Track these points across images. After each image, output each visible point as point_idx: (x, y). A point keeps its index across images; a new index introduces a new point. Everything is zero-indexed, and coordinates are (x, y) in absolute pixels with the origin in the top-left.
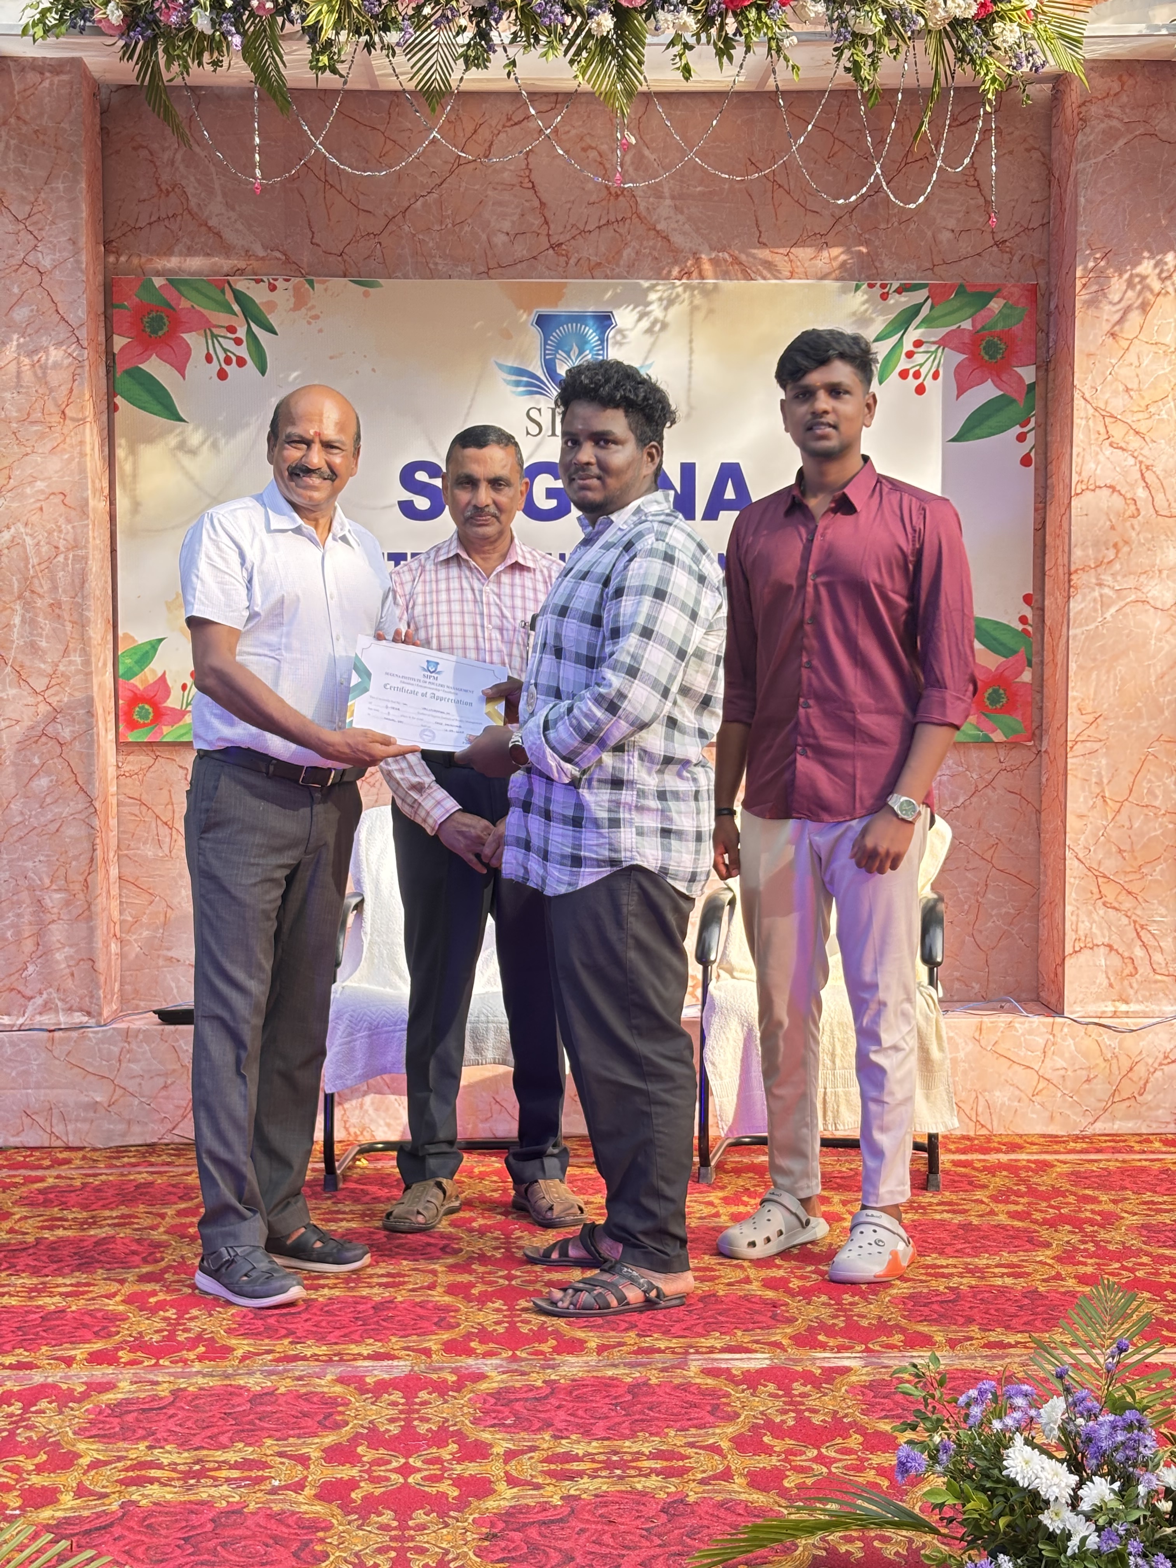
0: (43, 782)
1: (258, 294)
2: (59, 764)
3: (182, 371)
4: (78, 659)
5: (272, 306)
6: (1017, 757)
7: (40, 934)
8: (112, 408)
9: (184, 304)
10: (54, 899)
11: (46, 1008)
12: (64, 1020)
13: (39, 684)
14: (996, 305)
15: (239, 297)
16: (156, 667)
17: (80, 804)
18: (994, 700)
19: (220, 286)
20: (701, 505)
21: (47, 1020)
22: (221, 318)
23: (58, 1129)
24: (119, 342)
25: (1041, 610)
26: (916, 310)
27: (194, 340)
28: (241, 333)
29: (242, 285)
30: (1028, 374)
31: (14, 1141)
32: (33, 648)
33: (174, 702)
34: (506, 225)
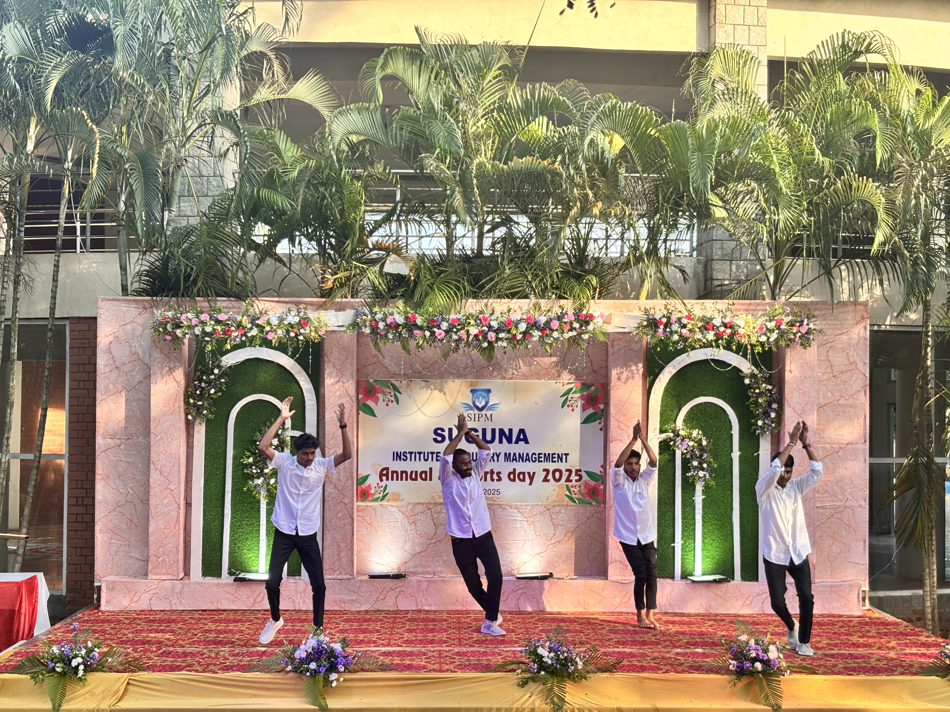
0: (340, 514)
1: (397, 384)
2: (345, 510)
3: (377, 404)
4: (350, 482)
5: (401, 387)
6: (600, 509)
7: (339, 554)
8: (358, 414)
9: (378, 386)
10: (343, 545)
11: (340, 573)
12: (344, 577)
13: (340, 489)
14: (593, 388)
15: (392, 385)
16: (368, 482)
17: (350, 520)
18: (593, 493)
19: (387, 381)
20: (514, 439)
21: (340, 577)
22: (387, 390)
23: (343, 605)
24: (360, 396)
25: (605, 469)
26: (572, 389)
27: (380, 396)
28: (393, 394)
29: (393, 381)
30: (602, 406)
31: (332, 609)
32: (339, 479)
33: (372, 491)
34: (463, 366)
